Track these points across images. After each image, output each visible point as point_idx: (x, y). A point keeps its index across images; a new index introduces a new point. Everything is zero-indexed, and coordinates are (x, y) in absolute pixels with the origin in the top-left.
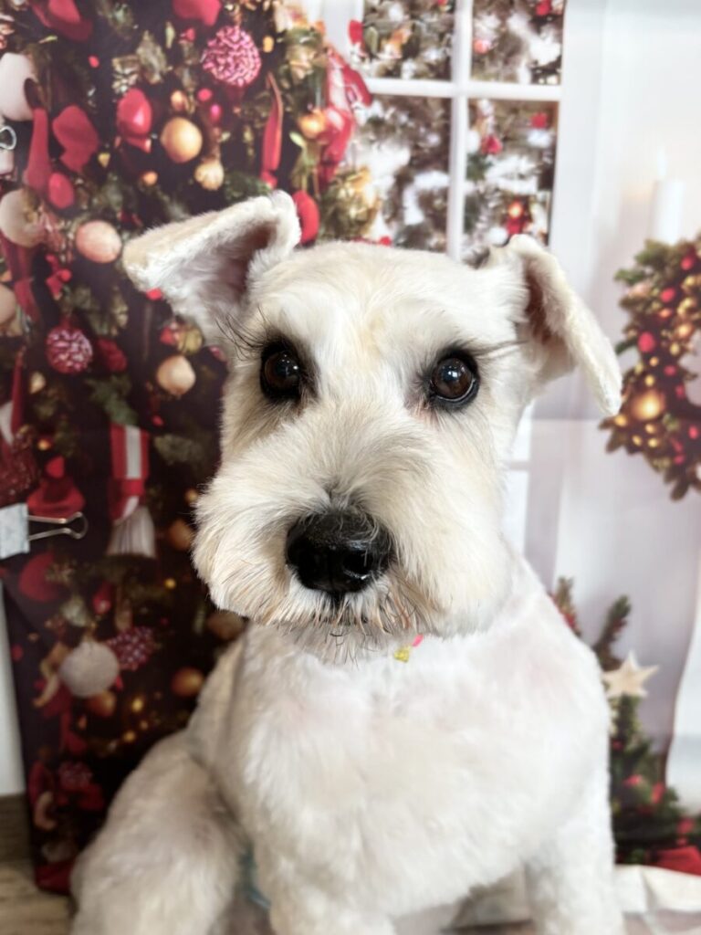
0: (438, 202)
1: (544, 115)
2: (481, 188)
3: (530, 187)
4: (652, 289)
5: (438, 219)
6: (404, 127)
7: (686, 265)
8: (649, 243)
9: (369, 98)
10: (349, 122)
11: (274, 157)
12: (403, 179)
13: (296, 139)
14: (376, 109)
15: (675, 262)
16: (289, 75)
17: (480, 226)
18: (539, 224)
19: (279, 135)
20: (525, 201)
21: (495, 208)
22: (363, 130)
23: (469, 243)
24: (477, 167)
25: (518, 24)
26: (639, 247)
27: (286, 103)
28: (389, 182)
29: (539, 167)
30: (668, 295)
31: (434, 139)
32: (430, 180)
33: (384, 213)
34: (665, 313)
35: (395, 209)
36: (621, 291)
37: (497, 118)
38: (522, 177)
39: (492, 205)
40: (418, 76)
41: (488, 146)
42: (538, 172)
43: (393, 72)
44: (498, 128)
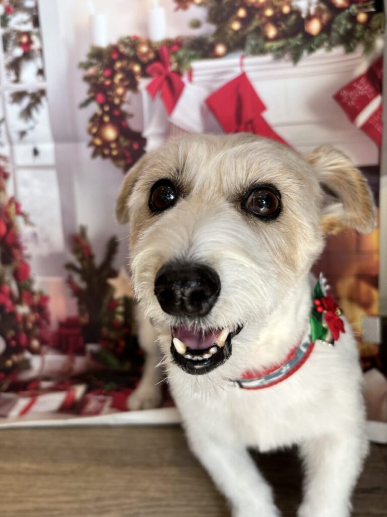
2: (7, 30)
3: (29, 27)
4: (98, 71)
7: (115, 56)
15: (108, 56)
17: (10, 48)
18: (36, 45)
20: (28, 34)
21: (16, 39)
23: (5, 58)
24: (4, 21)
26: (87, 50)
29: (31, 18)
30: (108, 73)
34: (108, 83)
36: (81, 73)
39: (14, 37)
41: (8, 11)
42: (31, 20)
44: (11, 1)
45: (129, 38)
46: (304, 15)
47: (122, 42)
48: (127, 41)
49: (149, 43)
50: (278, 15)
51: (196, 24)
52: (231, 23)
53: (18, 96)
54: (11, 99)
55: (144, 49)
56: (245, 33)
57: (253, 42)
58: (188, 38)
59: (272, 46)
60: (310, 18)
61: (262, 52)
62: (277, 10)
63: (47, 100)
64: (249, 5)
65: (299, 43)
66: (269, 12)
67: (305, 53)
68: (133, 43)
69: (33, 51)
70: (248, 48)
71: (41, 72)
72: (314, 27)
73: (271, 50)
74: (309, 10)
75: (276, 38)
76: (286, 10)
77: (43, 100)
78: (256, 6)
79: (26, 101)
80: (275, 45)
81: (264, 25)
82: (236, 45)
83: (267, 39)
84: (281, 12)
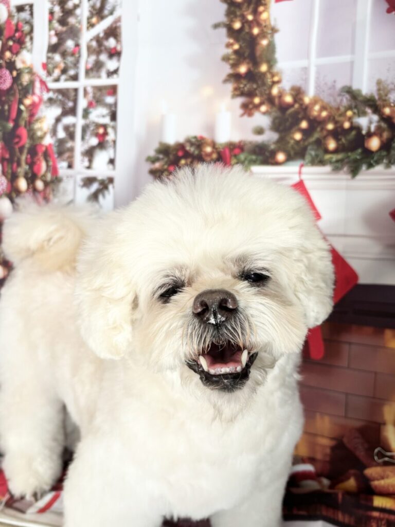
0: (72, 129)
1: (112, 91)
2: (87, 121)
3: (107, 120)
4: (163, 165)
5: (71, 136)
6: (60, 100)
7: (180, 154)
8: (161, 144)
9: (48, 90)
10: (41, 100)
11: (14, 114)
12: (58, 120)
13: (22, 107)
14: (51, 95)
15: (174, 153)
16: (21, 84)
17: (87, 137)
18: (110, 137)
19: (16, 107)
20: (105, 126)
21: (93, 130)
22: (45, 103)
23: (82, 145)
24: (86, 114)
25: (103, 57)
26: (156, 145)
27: (20, 94)
28: (53, 121)
29: (110, 112)
30: (172, 168)
31: (71, 104)
32: (68, 120)
33: (51, 134)
35: (54, 132)
36: (148, 166)
37: (94, 93)
38: (103, 116)
39: (92, 128)
40: (66, 80)
41: (90, 105)
42: (110, 114)
43: (57, 80)
44: (94, 97)
45: (195, 137)
46: (364, 132)
47: (188, 141)
48: (193, 140)
49: (214, 145)
50: (339, 130)
51: (259, 131)
52: (293, 133)
53: (88, 181)
54: (81, 183)
55: (209, 149)
56: (306, 143)
57: (313, 153)
58: (250, 143)
59: (331, 158)
60: (370, 135)
61: (322, 163)
62: (338, 125)
63: (113, 187)
64: (311, 118)
65: (358, 157)
66: (330, 126)
67: (364, 167)
68: (199, 143)
69: (107, 141)
70: (308, 158)
71: (112, 162)
72: (374, 144)
73: (330, 162)
74: (369, 128)
75: (336, 151)
76: (347, 125)
77: (110, 187)
78: (318, 119)
79: (95, 187)
80: (335, 157)
81: (325, 137)
82: (297, 154)
83: (327, 151)
84: (342, 127)
